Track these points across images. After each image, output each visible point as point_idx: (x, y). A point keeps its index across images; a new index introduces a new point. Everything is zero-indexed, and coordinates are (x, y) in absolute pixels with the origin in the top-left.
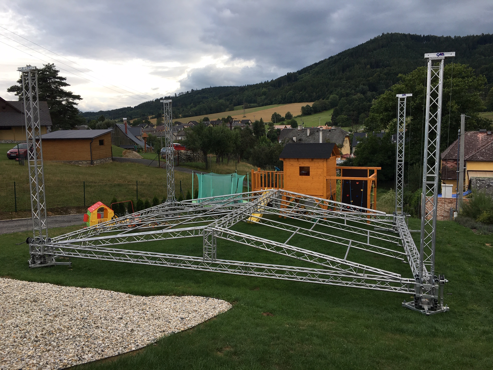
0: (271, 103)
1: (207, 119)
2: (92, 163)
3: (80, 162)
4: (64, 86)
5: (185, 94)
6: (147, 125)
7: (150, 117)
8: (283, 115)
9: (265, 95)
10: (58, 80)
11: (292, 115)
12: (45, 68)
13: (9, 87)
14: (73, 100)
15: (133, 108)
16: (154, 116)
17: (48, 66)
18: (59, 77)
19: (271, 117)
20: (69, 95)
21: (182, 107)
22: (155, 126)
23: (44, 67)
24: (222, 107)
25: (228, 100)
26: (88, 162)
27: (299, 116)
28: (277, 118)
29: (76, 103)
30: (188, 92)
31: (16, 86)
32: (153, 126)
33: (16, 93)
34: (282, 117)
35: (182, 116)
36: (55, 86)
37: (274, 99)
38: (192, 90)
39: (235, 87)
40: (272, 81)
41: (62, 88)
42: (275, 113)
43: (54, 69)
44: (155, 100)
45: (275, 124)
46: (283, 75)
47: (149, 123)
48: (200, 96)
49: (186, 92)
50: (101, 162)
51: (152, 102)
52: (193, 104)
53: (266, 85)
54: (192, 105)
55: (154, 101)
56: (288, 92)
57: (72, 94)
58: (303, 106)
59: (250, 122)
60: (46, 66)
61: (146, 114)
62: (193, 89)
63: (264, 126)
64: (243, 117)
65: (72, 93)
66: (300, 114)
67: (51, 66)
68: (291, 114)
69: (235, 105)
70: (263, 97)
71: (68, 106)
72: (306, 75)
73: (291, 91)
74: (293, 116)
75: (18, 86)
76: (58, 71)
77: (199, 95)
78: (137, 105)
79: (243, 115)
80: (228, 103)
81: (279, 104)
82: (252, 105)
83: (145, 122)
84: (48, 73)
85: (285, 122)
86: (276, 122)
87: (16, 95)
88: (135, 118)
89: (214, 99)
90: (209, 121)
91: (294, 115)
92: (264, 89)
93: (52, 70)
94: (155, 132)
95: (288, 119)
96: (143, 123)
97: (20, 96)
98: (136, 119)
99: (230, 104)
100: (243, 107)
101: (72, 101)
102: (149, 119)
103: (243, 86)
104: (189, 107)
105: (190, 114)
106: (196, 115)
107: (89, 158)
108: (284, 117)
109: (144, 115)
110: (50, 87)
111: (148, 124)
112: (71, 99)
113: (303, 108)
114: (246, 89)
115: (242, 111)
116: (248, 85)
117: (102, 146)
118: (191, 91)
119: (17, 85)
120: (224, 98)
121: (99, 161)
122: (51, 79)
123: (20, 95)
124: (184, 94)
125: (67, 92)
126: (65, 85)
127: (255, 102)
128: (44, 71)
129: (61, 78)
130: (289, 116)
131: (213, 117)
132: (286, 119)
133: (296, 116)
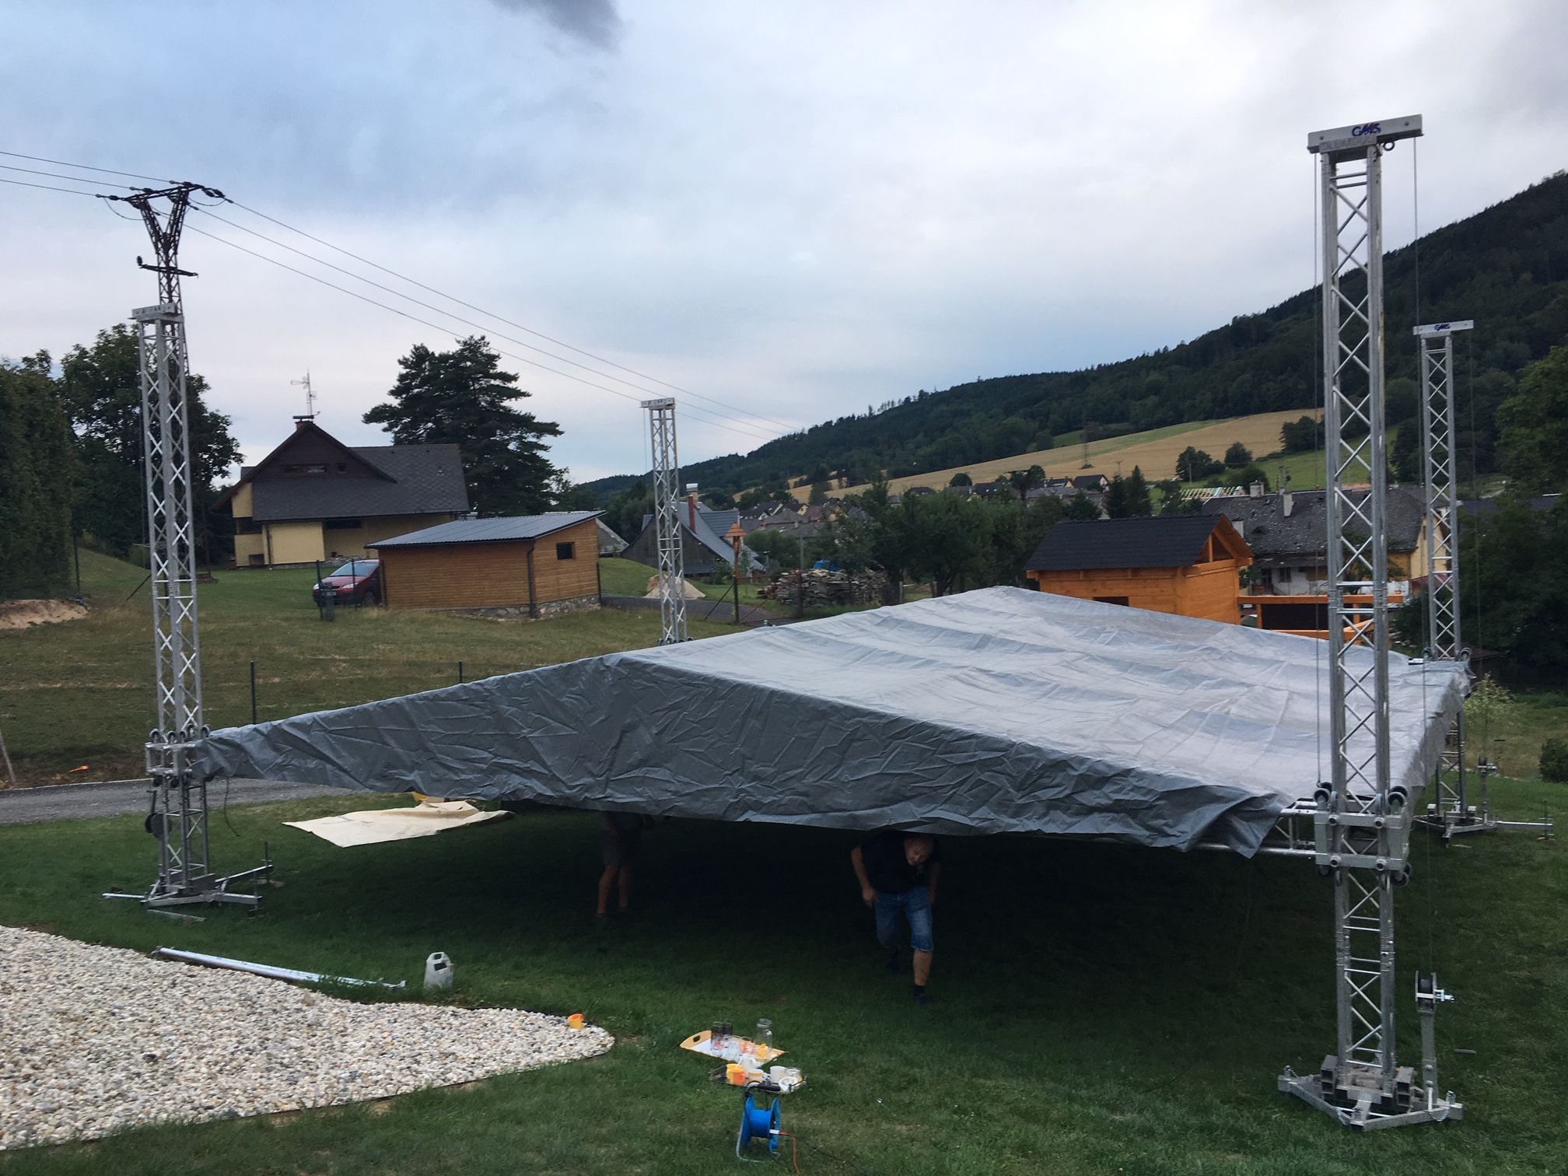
0: (1176, 417)
1: (962, 480)
2: (533, 612)
3: (500, 612)
4: (513, 399)
5: (900, 406)
6: (781, 505)
7: (791, 482)
8: (1218, 455)
9: (1155, 394)
10: (497, 382)
11: (1250, 453)
12: (462, 350)
13: (368, 411)
14: (538, 438)
15: (746, 456)
16: (805, 477)
17: (471, 345)
18: (501, 373)
19: (1177, 464)
20: (526, 422)
21: (889, 447)
22: (805, 508)
23: (457, 348)
24: (1015, 439)
25: (1033, 416)
26: (522, 609)
27: (1273, 456)
28: (1194, 466)
29: (543, 446)
30: (908, 399)
31: (385, 406)
32: (797, 506)
33: (385, 425)
34: (1214, 460)
35: (888, 473)
36: (488, 399)
37: (1188, 402)
38: (921, 392)
39: (1057, 373)
40: (1181, 347)
41: (507, 403)
42: (1190, 450)
43: (484, 352)
44: (811, 430)
45: (1191, 484)
46: (1217, 327)
47: (786, 499)
48: (945, 408)
49: (903, 400)
50: (562, 610)
51: (802, 435)
52: (922, 434)
53: (1162, 359)
54: (920, 437)
55: (806, 432)
56: (1233, 381)
57: (535, 421)
58: (1289, 421)
59: (1102, 481)
60: (465, 343)
61: (781, 473)
62: (926, 390)
63: (1145, 494)
64: (1083, 468)
65: (534, 418)
66: (1279, 447)
67: (476, 342)
68: (1248, 448)
69: (1055, 433)
70: (1153, 399)
71: (521, 455)
72: (1296, 319)
73: (1247, 376)
74: (1255, 457)
75: (390, 407)
76: (494, 358)
77: (943, 407)
78: (755, 448)
79: (1080, 463)
80: (1035, 425)
81: (1206, 419)
82: (1113, 426)
83: (775, 497)
84: (469, 364)
85: (1223, 479)
86: (1194, 480)
87: (385, 430)
88: (748, 486)
89: (991, 418)
90: (971, 484)
91: (1257, 451)
92: (1154, 376)
93: (481, 353)
94: (796, 525)
95: (1235, 467)
96: (770, 499)
97: (396, 433)
98: (752, 490)
99: (1042, 427)
100: (1081, 436)
101: (534, 440)
102: (789, 488)
103: (1083, 370)
104: (911, 445)
105: (911, 465)
106: (933, 468)
107: (525, 596)
108: (1222, 459)
109: (775, 477)
110: (475, 403)
111: (783, 503)
112: (533, 434)
113: (1288, 428)
114: (1094, 379)
115: (1078, 449)
116: (1099, 366)
117: (566, 564)
118: (917, 394)
119: (388, 403)
120: (1021, 411)
121: (555, 608)
122: (478, 379)
123: (396, 430)
124: (897, 405)
125: (521, 414)
126: (517, 394)
127: (1123, 417)
128: (459, 357)
129: (506, 377)
130: (1237, 456)
131: (985, 473)
132: (1230, 467)
133: (1265, 454)
